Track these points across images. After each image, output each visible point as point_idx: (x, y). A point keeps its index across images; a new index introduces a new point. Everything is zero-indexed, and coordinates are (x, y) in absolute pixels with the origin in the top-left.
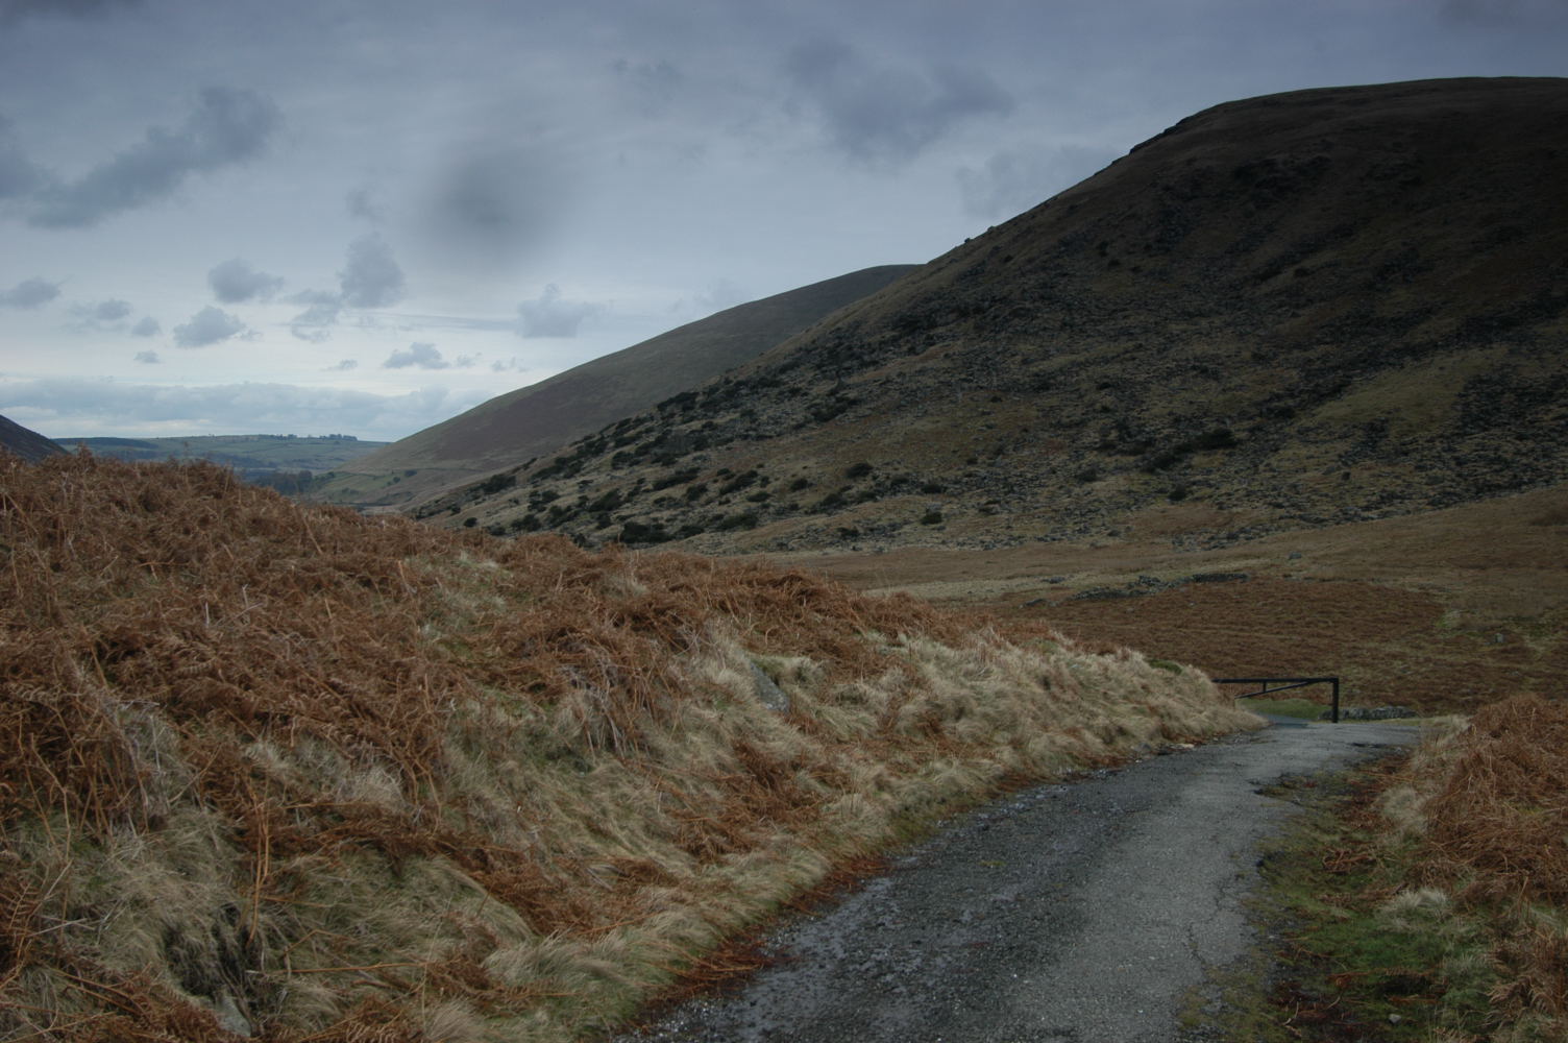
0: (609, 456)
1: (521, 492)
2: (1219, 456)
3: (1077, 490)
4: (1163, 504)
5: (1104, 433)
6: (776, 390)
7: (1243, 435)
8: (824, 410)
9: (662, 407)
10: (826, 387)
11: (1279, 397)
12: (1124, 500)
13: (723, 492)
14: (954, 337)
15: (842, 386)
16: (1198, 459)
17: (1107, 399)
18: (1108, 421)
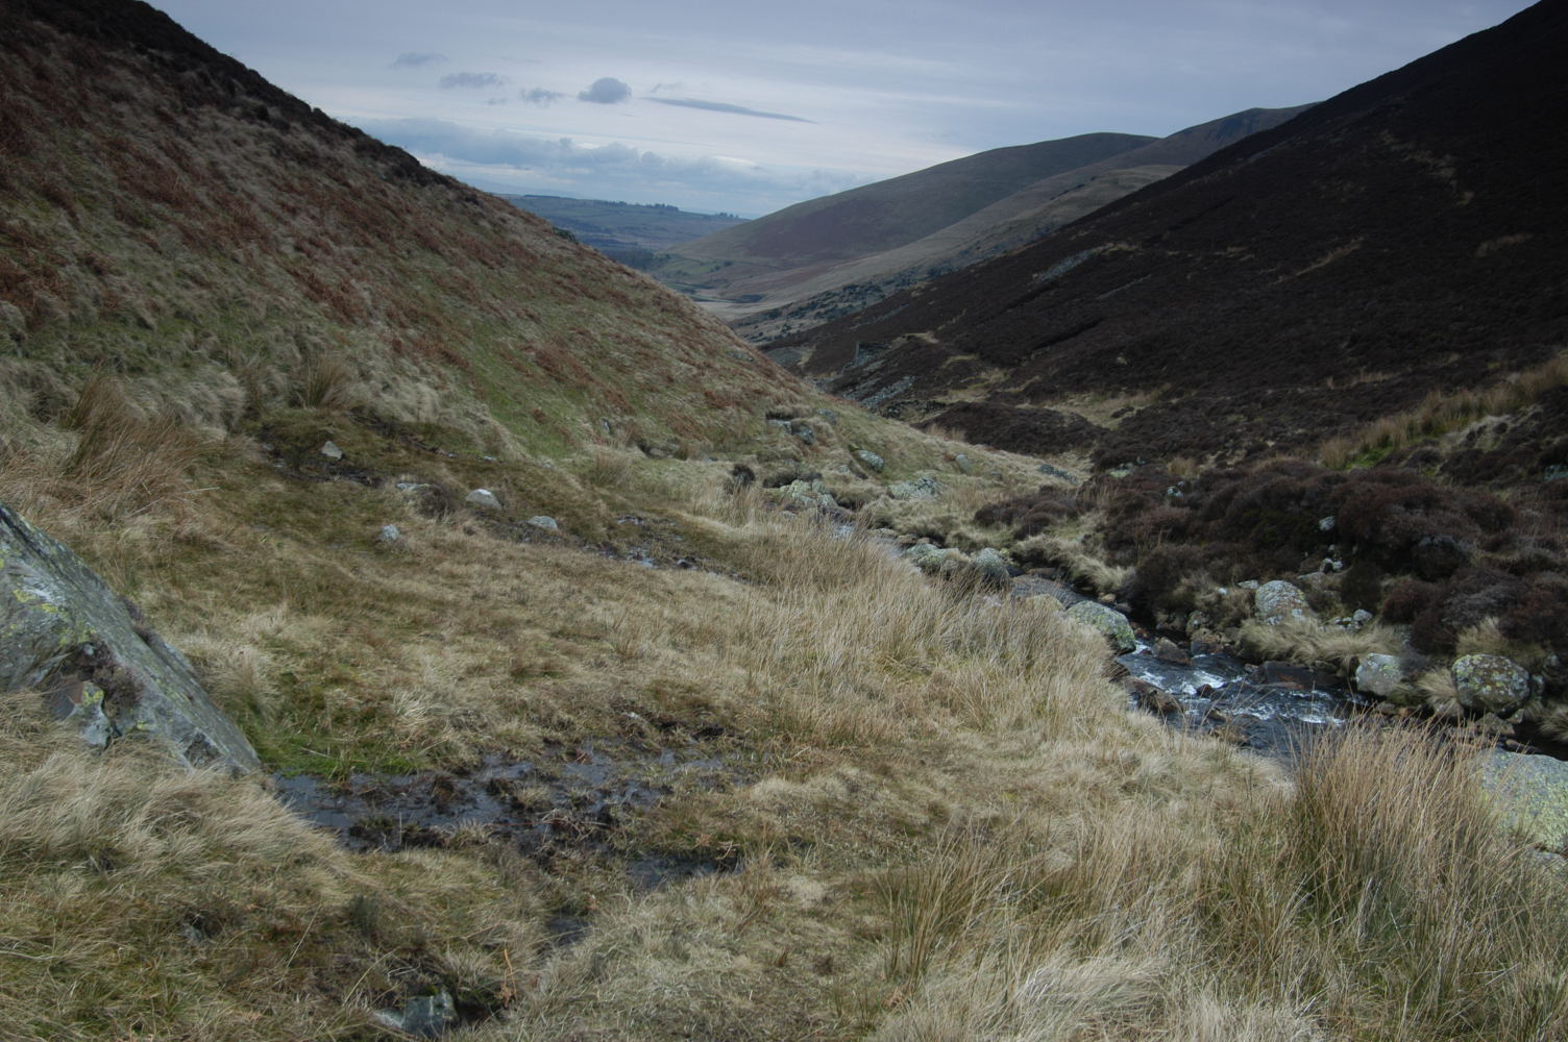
0: (815, 312)
1: (780, 322)
6: (877, 294)
9: (845, 289)
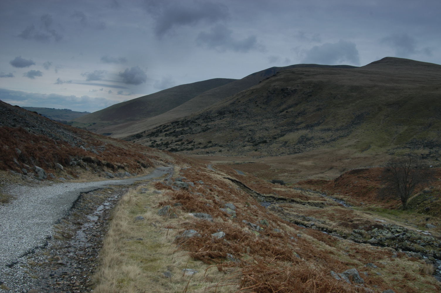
0: (164, 133)
1: (147, 139)
2: (264, 144)
3: (242, 148)
4: (254, 151)
5: (249, 139)
7: (268, 141)
8: (204, 130)
10: (204, 125)
11: (276, 135)
12: (248, 150)
13: (187, 144)
14: (228, 117)
15: (208, 125)
16: (261, 145)
17: (250, 133)
18: (250, 137)
